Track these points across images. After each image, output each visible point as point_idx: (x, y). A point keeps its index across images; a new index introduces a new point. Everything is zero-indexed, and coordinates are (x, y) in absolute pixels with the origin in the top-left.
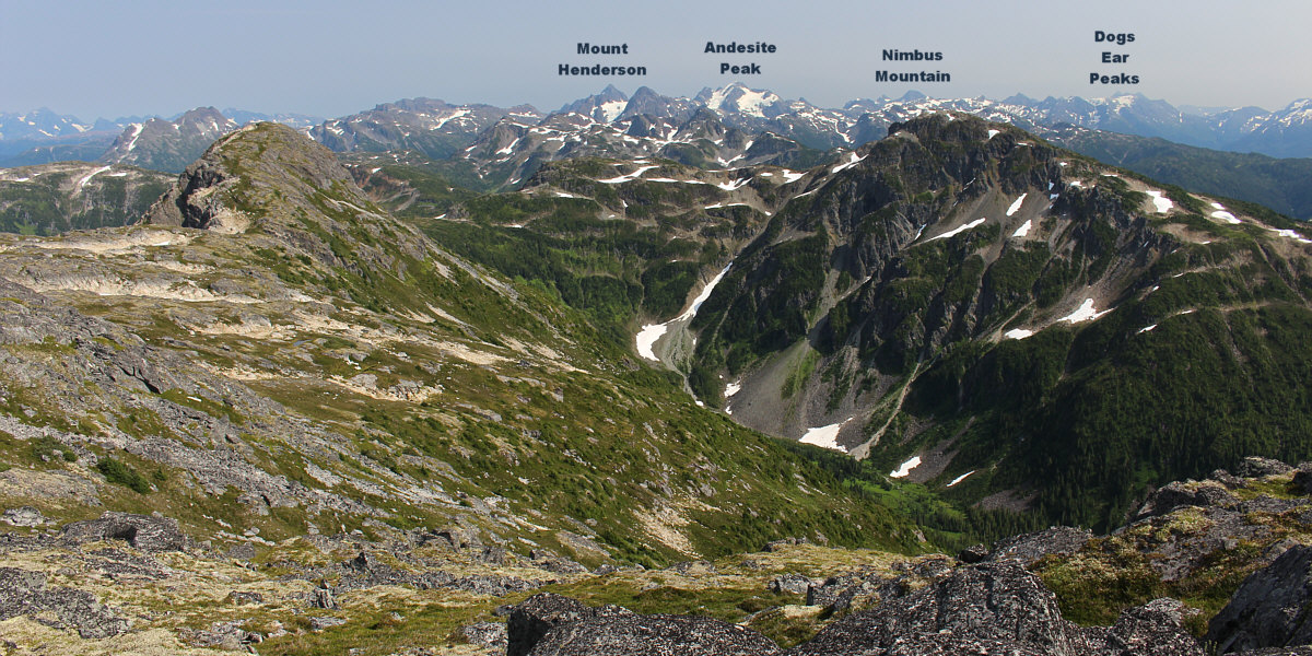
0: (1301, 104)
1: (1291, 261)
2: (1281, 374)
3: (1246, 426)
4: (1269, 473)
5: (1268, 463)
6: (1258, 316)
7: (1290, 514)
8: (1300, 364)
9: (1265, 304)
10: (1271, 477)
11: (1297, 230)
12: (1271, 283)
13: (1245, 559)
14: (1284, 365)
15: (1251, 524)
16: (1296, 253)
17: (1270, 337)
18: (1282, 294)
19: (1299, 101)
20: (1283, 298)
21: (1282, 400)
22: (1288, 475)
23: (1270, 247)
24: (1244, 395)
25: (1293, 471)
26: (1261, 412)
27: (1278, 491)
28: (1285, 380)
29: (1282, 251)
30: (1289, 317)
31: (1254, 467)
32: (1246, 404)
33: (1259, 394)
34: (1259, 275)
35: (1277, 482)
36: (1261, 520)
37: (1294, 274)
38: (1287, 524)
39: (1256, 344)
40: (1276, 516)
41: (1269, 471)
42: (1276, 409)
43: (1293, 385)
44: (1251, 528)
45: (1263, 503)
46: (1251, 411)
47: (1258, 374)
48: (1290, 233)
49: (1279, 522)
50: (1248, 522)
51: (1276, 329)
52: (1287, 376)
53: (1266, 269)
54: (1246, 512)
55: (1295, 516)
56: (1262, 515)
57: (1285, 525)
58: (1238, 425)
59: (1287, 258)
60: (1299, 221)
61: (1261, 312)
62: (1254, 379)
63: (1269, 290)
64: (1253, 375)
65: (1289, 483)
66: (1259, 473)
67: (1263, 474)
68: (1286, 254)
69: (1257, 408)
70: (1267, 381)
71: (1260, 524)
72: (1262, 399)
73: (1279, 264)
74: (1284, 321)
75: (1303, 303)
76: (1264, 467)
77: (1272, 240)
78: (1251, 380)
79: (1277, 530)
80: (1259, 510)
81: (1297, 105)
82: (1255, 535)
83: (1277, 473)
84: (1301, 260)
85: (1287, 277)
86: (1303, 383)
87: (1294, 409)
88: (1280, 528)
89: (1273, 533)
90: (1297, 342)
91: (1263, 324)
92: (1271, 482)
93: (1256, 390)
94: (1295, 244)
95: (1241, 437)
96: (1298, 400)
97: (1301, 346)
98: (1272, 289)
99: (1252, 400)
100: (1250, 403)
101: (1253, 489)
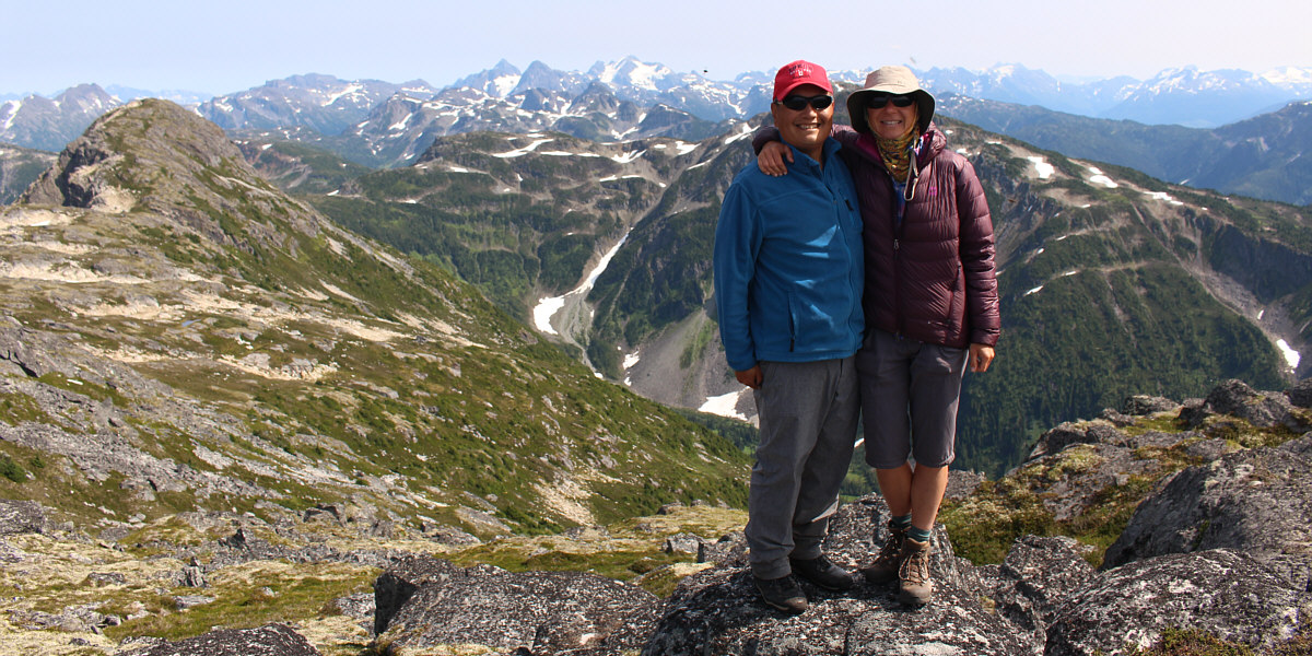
0: (1168, 74)
1: (1165, 222)
2: (1161, 332)
3: (1130, 382)
4: (1156, 410)
5: (1154, 400)
6: (1137, 276)
7: (1179, 447)
8: (1177, 321)
9: (1143, 264)
10: (1158, 414)
11: (1170, 193)
12: (1148, 244)
13: (1137, 494)
14: (1163, 322)
15: (1141, 459)
16: (1170, 215)
17: (1149, 296)
18: (1159, 254)
19: (1167, 70)
20: (1159, 258)
21: (1162, 356)
22: (1174, 411)
23: (1146, 209)
24: (1127, 352)
25: (1179, 408)
26: (1143, 368)
27: (1165, 427)
28: (1164, 336)
29: (1156, 213)
30: (1166, 275)
31: (1141, 404)
32: (1129, 361)
33: (1141, 350)
34: (1136, 236)
35: (1164, 418)
36: (1151, 454)
37: (1168, 235)
38: (1175, 457)
39: (1136, 303)
40: (1165, 450)
41: (1156, 408)
42: (1157, 365)
43: (1171, 341)
44: (1141, 463)
45: (1151, 438)
46: (1134, 367)
47: (1139, 332)
48: (1163, 195)
49: (1168, 455)
50: (1138, 456)
51: (1154, 288)
52: (1166, 333)
53: (1143, 231)
54: (1135, 447)
55: (1183, 449)
56: (1152, 449)
57: (1174, 458)
58: (1123, 382)
59: (1161, 219)
60: (1171, 184)
61: (1140, 271)
62: (1136, 337)
63: (1146, 251)
64: (1134, 333)
65: (1175, 419)
66: (1146, 410)
67: (1150, 411)
68: (1161, 216)
69: (1140, 365)
70: (1148, 338)
71: (1149, 458)
72: (1144, 355)
73: (1155, 225)
74: (1161, 280)
75: (1178, 262)
76: (1150, 405)
77: (1146, 202)
78: (1132, 337)
79: (1167, 464)
80: (1148, 444)
81: (1165, 74)
82: (1146, 470)
83: (1164, 410)
84: (1175, 221)
85: (1163, 238)
86: (1181, 338)
87: (1174, 364)
88: (1169, 462)
89: (1163, 467)
90: (1174, 300)
91: (1142, 283)
92: (1158, 419)
93: (1138, 347)
94: (1168, 206)
95: (1125, 392)
96: (1177, 356)
97: (1178, 303)
98: (1149, 249)
99: (1135, 357)
100: (1133, 360)
101: (1141, 426)
